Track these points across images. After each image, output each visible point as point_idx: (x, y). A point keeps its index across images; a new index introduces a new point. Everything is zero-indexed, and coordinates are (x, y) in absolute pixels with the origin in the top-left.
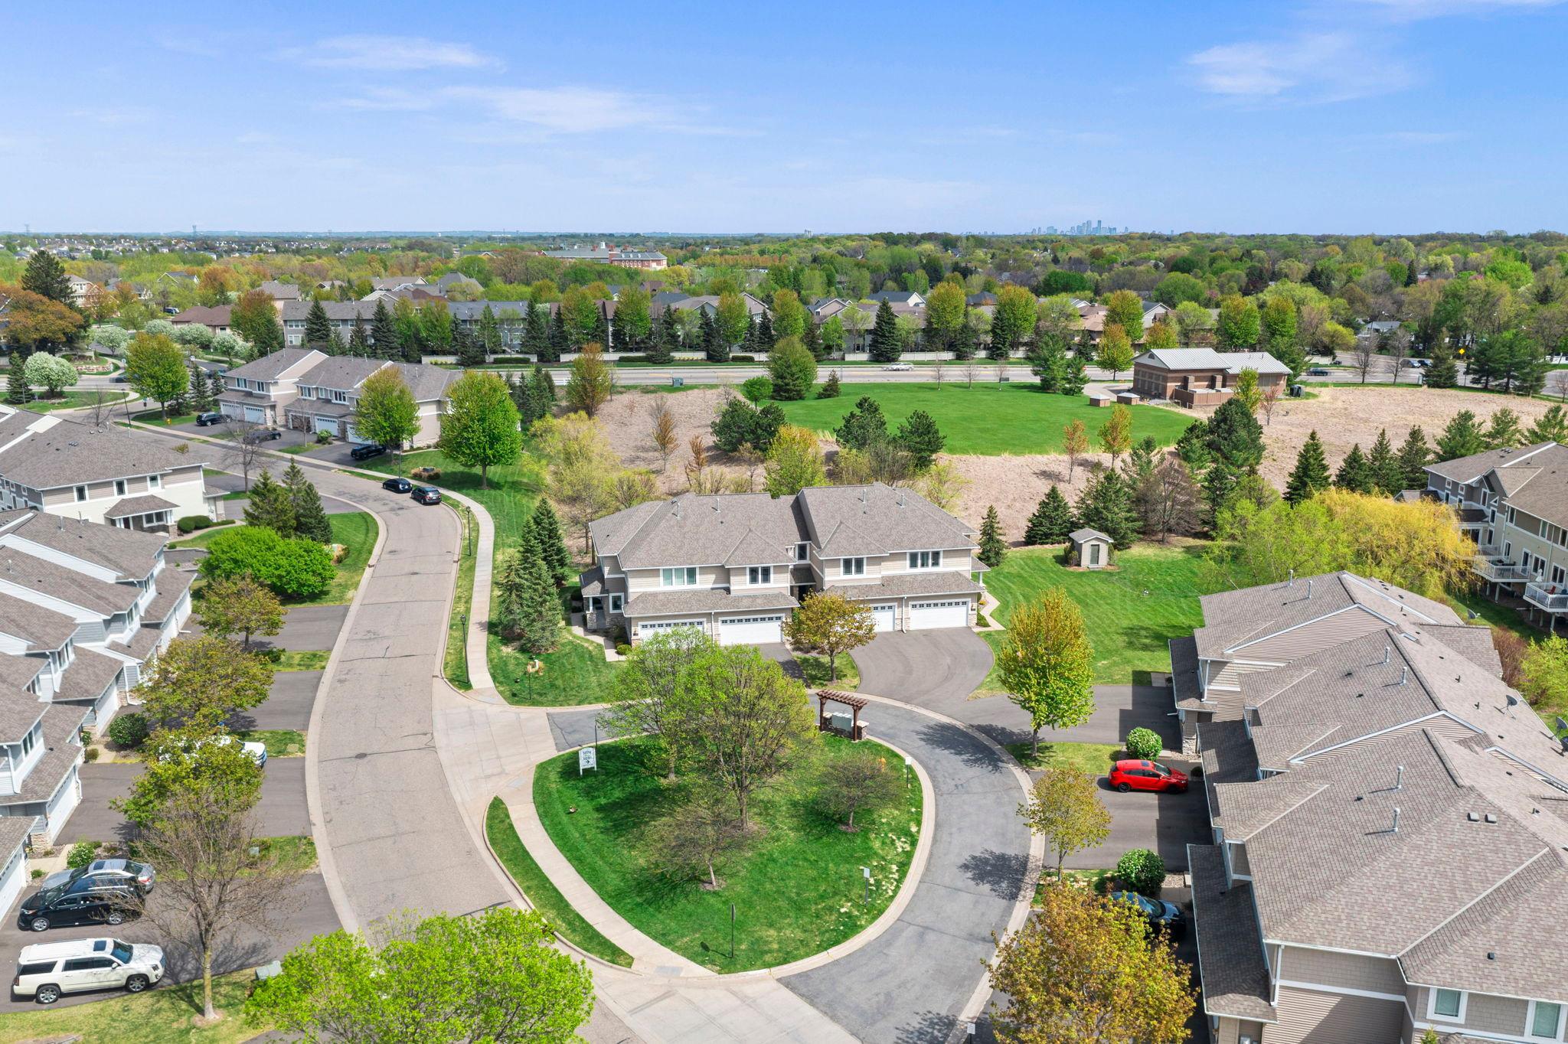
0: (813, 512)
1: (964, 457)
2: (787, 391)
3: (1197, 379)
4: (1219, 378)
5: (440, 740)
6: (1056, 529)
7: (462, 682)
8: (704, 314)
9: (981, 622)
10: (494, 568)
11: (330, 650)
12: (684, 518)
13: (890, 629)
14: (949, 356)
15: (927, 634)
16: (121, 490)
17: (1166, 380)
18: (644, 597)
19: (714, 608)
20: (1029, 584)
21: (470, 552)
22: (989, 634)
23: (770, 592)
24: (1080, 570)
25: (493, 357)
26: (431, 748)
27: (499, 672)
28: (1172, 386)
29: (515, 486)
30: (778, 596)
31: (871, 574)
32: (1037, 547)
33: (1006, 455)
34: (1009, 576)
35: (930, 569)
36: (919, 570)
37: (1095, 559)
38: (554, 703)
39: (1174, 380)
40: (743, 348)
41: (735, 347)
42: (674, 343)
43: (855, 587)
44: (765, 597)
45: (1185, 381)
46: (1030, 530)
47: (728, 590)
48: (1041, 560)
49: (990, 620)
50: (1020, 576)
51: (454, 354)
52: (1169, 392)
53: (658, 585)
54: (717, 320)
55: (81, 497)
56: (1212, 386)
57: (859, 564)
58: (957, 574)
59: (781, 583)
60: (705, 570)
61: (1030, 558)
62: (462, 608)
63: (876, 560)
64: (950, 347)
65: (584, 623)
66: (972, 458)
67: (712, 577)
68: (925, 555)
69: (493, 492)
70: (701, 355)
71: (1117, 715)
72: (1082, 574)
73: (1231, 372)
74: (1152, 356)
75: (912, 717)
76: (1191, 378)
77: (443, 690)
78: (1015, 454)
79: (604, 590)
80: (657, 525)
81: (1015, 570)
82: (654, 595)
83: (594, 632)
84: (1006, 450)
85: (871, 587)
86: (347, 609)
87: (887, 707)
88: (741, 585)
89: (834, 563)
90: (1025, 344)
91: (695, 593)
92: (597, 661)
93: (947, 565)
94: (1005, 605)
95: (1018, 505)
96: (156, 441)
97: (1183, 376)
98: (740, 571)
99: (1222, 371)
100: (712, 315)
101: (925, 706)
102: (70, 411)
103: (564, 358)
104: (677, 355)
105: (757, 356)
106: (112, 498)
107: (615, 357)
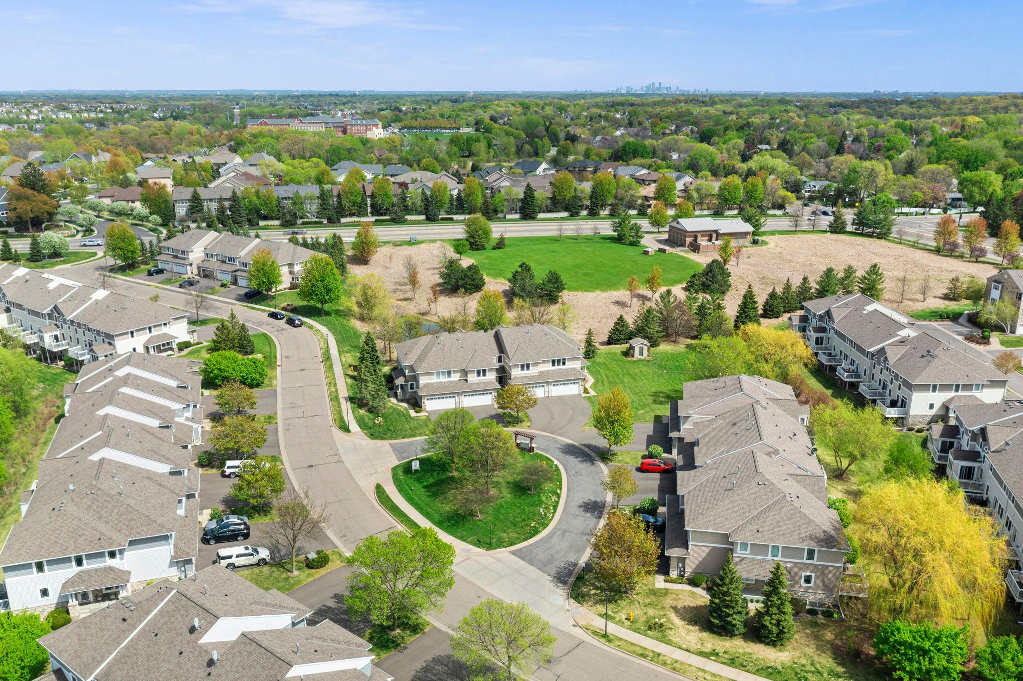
0: (505, 341)
1: (576, 293)
2: (476, 245)
3: (702, 236)
4: (714, 235)
5: (344, 458)
6: (623, 337)
7: (345, 429)
8: (423, 193)
9: (586, 391)
10: (343, 366)
11: (276, 414)
12: (444, 346)
13: (543, 396)
14: (565, 214)
15: (560, 398)
16: (150, 331)
17: (685, 236)
18: (427, 385)
19: (460, 389)
20: (608, 369)
21: (327, 357)
22: (589, 398)
23: (487, 381)
24: (633, 359)
25: (301, 221)
26: (340, 461)
27: (361, 423)
28: (689, 240)
29: (337, 312)
30: (490, 383)
31: (533, 371)
32: (613, 346)
33: (598, 292)
34: (599, 364)
35: (561, 367)
36: (556, 367)
37: (641, 353)
38: (391, 438)
39: (690, 237)
40: (448, 213)
41: (442, 212)
42: (408, 210)
43: (526, 377)
44: (484, 383)
45: (696, 237)
46: (610, 337)
47: (466, 380)
48: (615, 354)
49: (590, 390)
50: (604, 364)
51: (278, 219)
52: (687, 244)
53: (434, 379)
54: (431, 197)
56: (710, 240)
57: (528, 366)
58: (574, 369)
59: (492, 376)
60: (455, 372)
61: (610, 353)
62: (333, 389)
63: (536, 364)
64: (566, 209)
65: (396, 396)
66: (580, 294)
67: (459, 374)
68: (559, 361)
69: (328, 318)
70: (423, 217)
71: (646, 438)
72: (635, 362)
73: (720, 232)
74: (678, 223)
75: (555, 441)
76: (699, 236)
77: (337, 433)
78: (602, 291)
79: (406, 381)
80: (431, 349)
81: (601, 361)
82: (432, 384)
83: (402, 401)
84: (597, 289)
85: (534, 376)
86: (276, 391)
87: (544, 436)
88: (472, 378)
89: (516, 366)
90: (610, 205)
91: (451, 382)
92: (408, 417)
93: (569, 365)
94: (597, 381)
95: (604, 320)
96: (130, 287)
97: (695, 235)
98: (473, 372)
99: (716, 231)
100: (428, 193)
101: (561, 435)
102: (68, 266)
103: (343, 220)
104: (409, 217)
105: (455, 217)
106: (146, 336)
107: (373, 219)
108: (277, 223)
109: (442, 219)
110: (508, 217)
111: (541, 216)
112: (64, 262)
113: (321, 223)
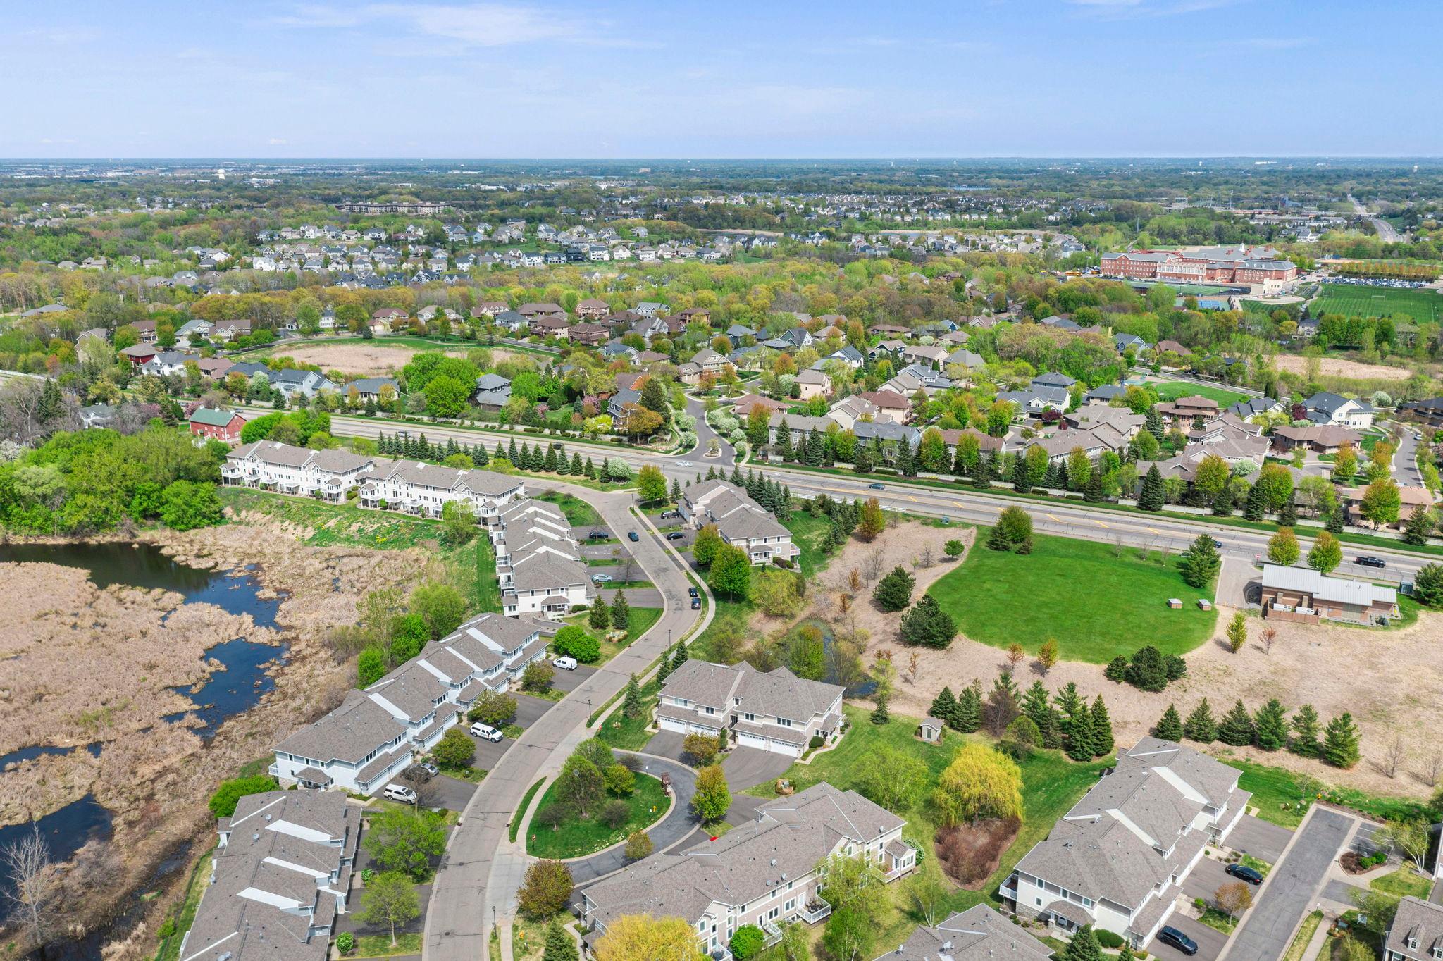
2: (997, 545)
3: (1285, 595)
4: (1306, 598)
5: (558, 747)
7: (590, 724)
11: (569, 693)
13: (762, 748)
14: (1206, 511)
15: (774, 755)
16: (549, 593)
18: (665, 706)
19: (686, 719)
22: (797, 765)
23: (714, 719)
24: (919, 739)
26: (552, 750)
27: (607, 722)
28: (1266, 597)
30: (716, 721)
31: (757, 722)
34: (873, 733)
35: (786, 726)
36: (781, 725)
40: (1043, 486)
41: (1036, 484)
42: (995, 475)
43: (749, 726)
44: (711, 720)
45: (1276, 596)
47: (697, 713)
48: (911, 727)
49: (810, 757)
50: (879, 735)
51: (853, 464)
53: (673, 703)
54: (1027, 463)
56: (1300, 603)
57: (752, 717)
59: (718, 716)
60: (690, 702)
61: (907, 724)
66: (976, 644)
67: (694, 706)
68: (784, 720)
69: (729, 604)
70: (1011, 486)
72: (916, 742)
73: (1315, 596)
76: (1282, 596)
77: (582, 724)
80: (683, 675)
82: (670, 707)
85: (756, 728)
86: (595, 672)
88: (702, 712)
89: (741, 714)
91: (686, 710)
97: (1275, 592)
98: (702, 707)
99: (1310, 594)
100: (1024, 460)
102: (620, 492)
103: (920, 475)
104: (994, 483)
105: (1051, 492)
106: (545, 596)
107: (952, 478)
108: (851, 466)
109: (1034, 492)
110: (1122, 502)
111: (1166, 508)
112: (623, 487)
113: (895, 474)
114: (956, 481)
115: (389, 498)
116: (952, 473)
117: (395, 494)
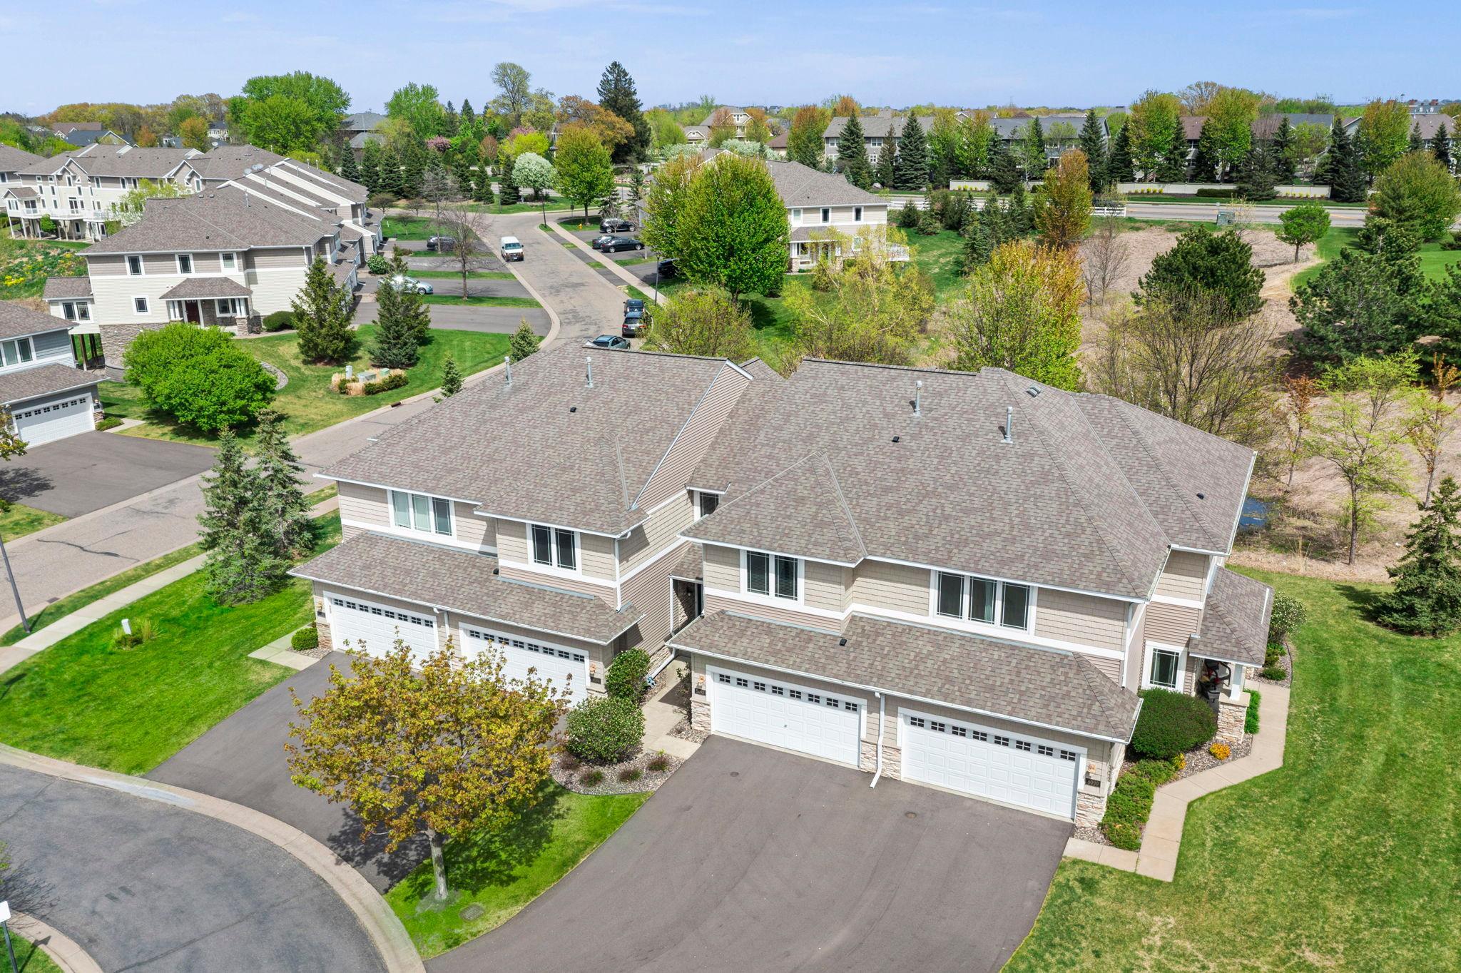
16: (185, 268)
19: (442, 599)
23: (577, 591)
30: (585, 606)
31: (817, 607)
35: (996, 629)
36: (964, 624)
42: (1285, 172)
43: (768, 629)
44: (560, 601)
47: (497, 565)
53: (386, 523)
54: (1357, 140)
55: (136, 270)
57: (786, 572)
59: (599, 577)
60: (463, 510)
63: (835, 573)
67: (480, 528)
68: (982, 591)
70: (1324, 191)
85: (808, 637)
88: (516, 559)
89: (724, 555)
91: (444, 554)
93: (1048, 630)
98: (516, 529)
100: (1351, 131)
103: (1123, 188)
104: (1281, 191)
106: (173, 277)
107: (1192, 189)
112: (541, 208)
114: (1202, 193)
115: (63, 214)
116: (1193, 179)
117: (73, 204)
